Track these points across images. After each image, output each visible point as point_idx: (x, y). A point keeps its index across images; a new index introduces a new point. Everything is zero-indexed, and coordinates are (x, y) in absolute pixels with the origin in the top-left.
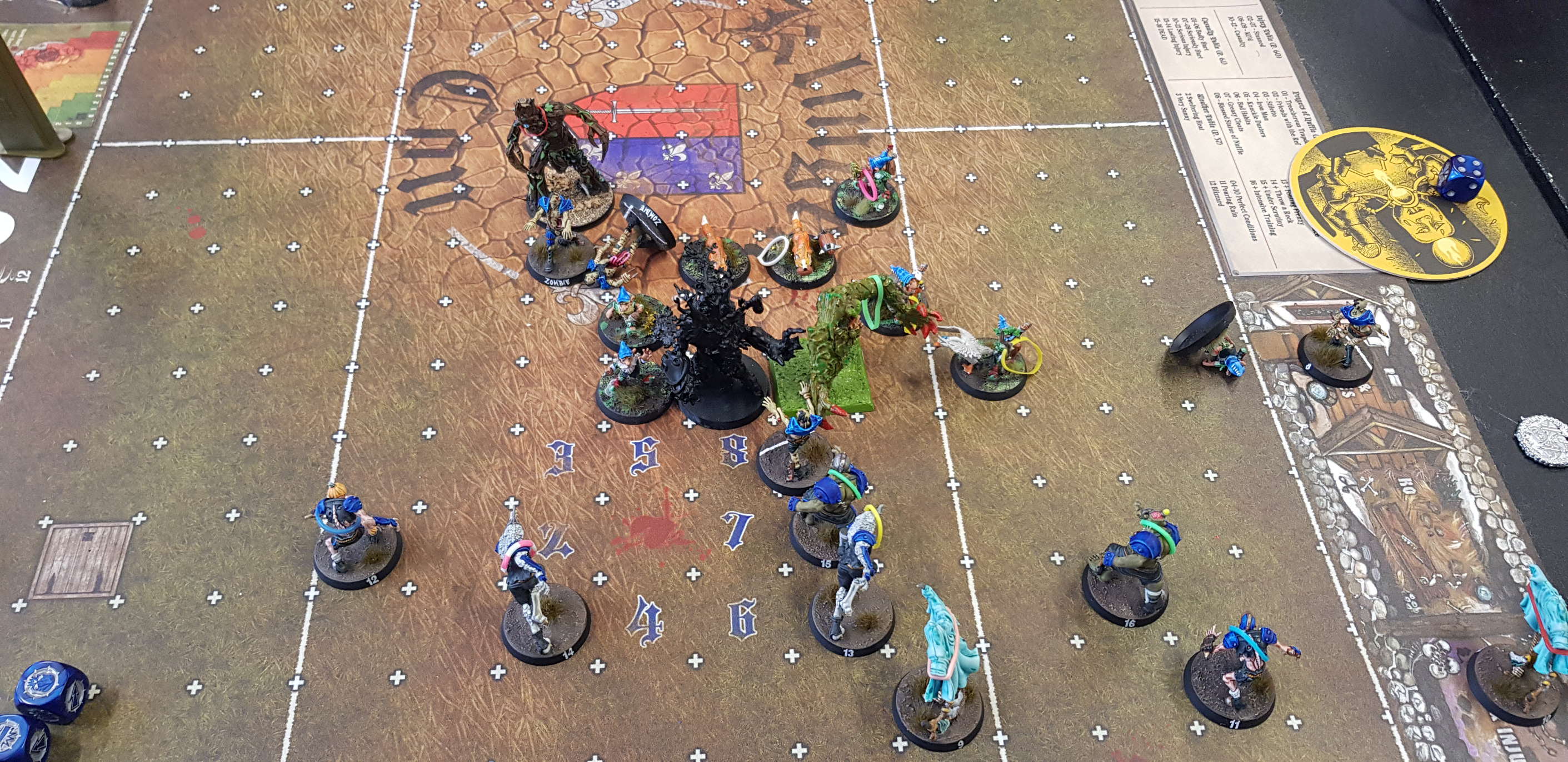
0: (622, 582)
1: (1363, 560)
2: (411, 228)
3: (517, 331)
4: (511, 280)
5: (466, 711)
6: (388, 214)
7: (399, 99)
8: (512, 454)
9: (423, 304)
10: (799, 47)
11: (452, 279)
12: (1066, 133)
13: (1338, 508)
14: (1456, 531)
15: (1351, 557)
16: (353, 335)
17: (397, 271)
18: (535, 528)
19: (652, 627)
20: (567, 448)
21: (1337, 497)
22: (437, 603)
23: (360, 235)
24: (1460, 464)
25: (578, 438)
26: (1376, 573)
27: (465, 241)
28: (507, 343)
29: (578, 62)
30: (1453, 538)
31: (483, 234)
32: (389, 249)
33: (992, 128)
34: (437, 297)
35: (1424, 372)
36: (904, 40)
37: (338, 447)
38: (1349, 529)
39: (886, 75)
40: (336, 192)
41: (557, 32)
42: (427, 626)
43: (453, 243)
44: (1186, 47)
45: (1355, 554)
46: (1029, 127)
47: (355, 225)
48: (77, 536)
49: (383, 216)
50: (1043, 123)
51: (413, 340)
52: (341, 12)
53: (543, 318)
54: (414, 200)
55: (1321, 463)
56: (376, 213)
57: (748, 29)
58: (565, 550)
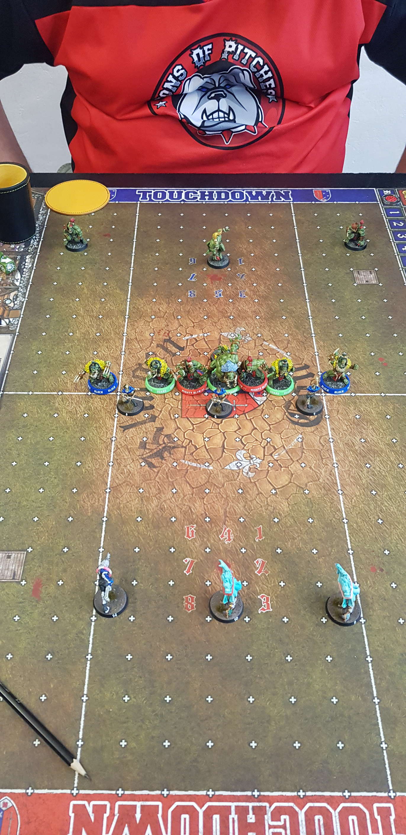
2: (305, 360)
3: (261, 326)
4: (266, 341)
6: (315, 365)
8: (257, 295)
9: (294, 335)
10: (151, 436)
11: (286, 342)
16: (314, 326)
17: (305, 345)
18: (248, 279)
20: (241, 296)
23: (323, 357)
27: (285, 354)
28: (264, 323)
29: (253, 430)
32: (311, 352)
34: (290, 337)
41: (264, 448)
43: (289, 354)
48: (370, 282)
49: (317, 364)
53: (253, 330)
54: (307, 370)
56: (320, 365)
57: (174, 447)
58: (239, 275)
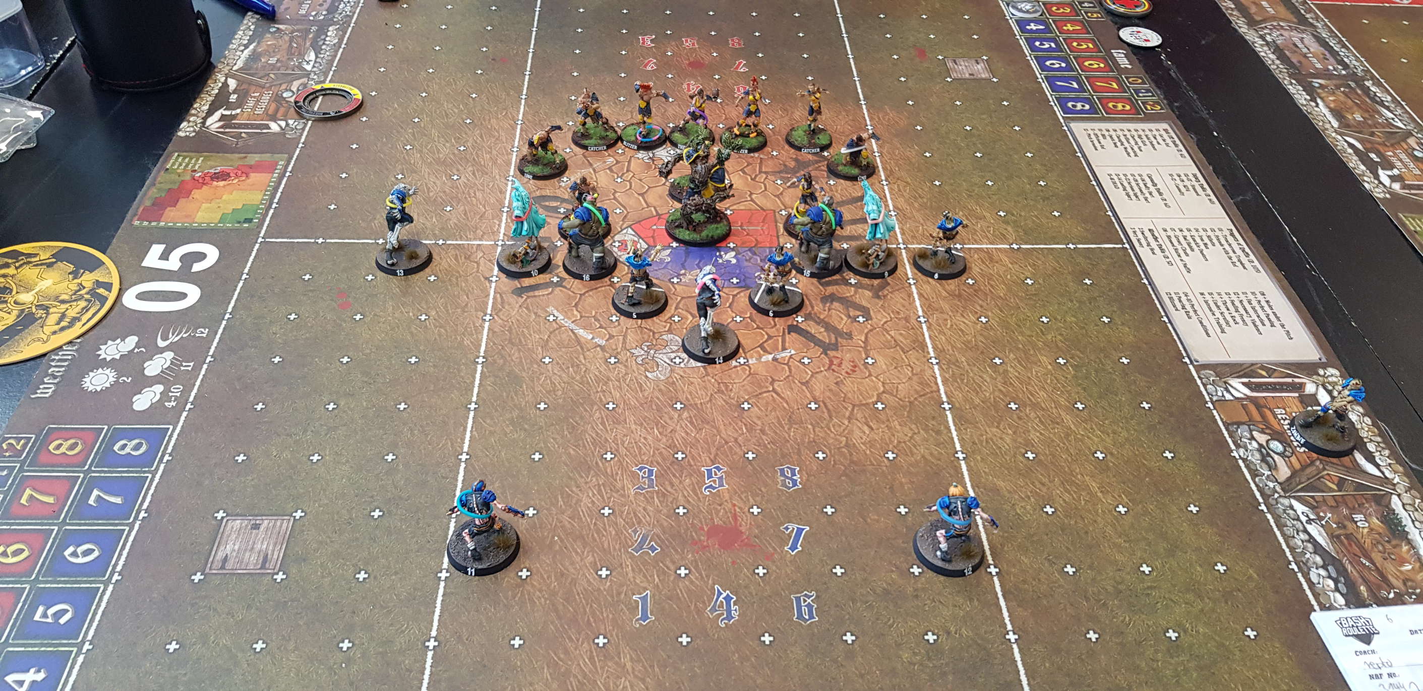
0: (701, 575)
1: (1330, 577)
2: (518, 306)
3: (606, 383)
4: (599, 346)
5: (575, 670)
6: (498, 296)
7: (505, 214)
8: (605, 474)
9: (528, 361)
11: (552, 343)
12: (1046, 251)
13: (1303, 536)
14: (1405, 556)
15: (1319, 575)
16: (473, 382)
17: (508, 337)
18: (627, 532)
19: (729, 611)
20: (650, 472)
21: (1301, 528)
22: (549, 586)
23: (476, 310)
24: (1404, 505)
25: (658, 463)
26: (1343, 589)
27: (560, 317)
28: (597, 392)
29: (645, 193)
30: (1403, 562)
31: (575, 312)
32: (500, 321)
33: (984, 246)
34: (540, 356)
35: (1363, 434)
36: (907, 183)
37: (463, 465)
38: (1315, 553)
39: (894, 206)
40: (457, 278)
41: (628, 171)
42: (540, 603)
43: (551, 318)
44: (1136, 195)
45: (1323, 572)
46: (1015, 246)
47: (473, 303)
48: (247, 526)
49: (495, 298)
50: (1026, 243)
51: (521, 387)
52: (456, 152)
53: (627, 374)
54: (519, 286)
55: (1286, 502)
56: (489, 295)
58: (653, 549)
